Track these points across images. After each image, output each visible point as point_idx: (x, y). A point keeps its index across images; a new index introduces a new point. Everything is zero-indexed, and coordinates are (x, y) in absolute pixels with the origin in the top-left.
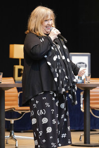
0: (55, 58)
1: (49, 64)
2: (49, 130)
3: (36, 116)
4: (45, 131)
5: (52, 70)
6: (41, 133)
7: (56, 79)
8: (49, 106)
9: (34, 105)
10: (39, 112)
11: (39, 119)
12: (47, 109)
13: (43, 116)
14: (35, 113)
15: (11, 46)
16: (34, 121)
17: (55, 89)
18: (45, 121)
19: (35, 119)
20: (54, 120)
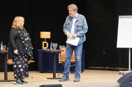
0: (26, 40)
1: (23, 42)
2: (22, 70)
3: (16, 64)
4: (20, 70)
5: (25, 45)
6: (18, 71)
7: (26, 49)
8: (22, 60)
9: (15, 59)
10: (18, 62)
11: (17, 65)
12: (21, 61)
13: (19, 64)
14: (16, 63)
15: (41, 32)
16: (15, 66)
17: (26, 53)
18: (20, 66)
19: (16, 65)
20: (24, 66)
